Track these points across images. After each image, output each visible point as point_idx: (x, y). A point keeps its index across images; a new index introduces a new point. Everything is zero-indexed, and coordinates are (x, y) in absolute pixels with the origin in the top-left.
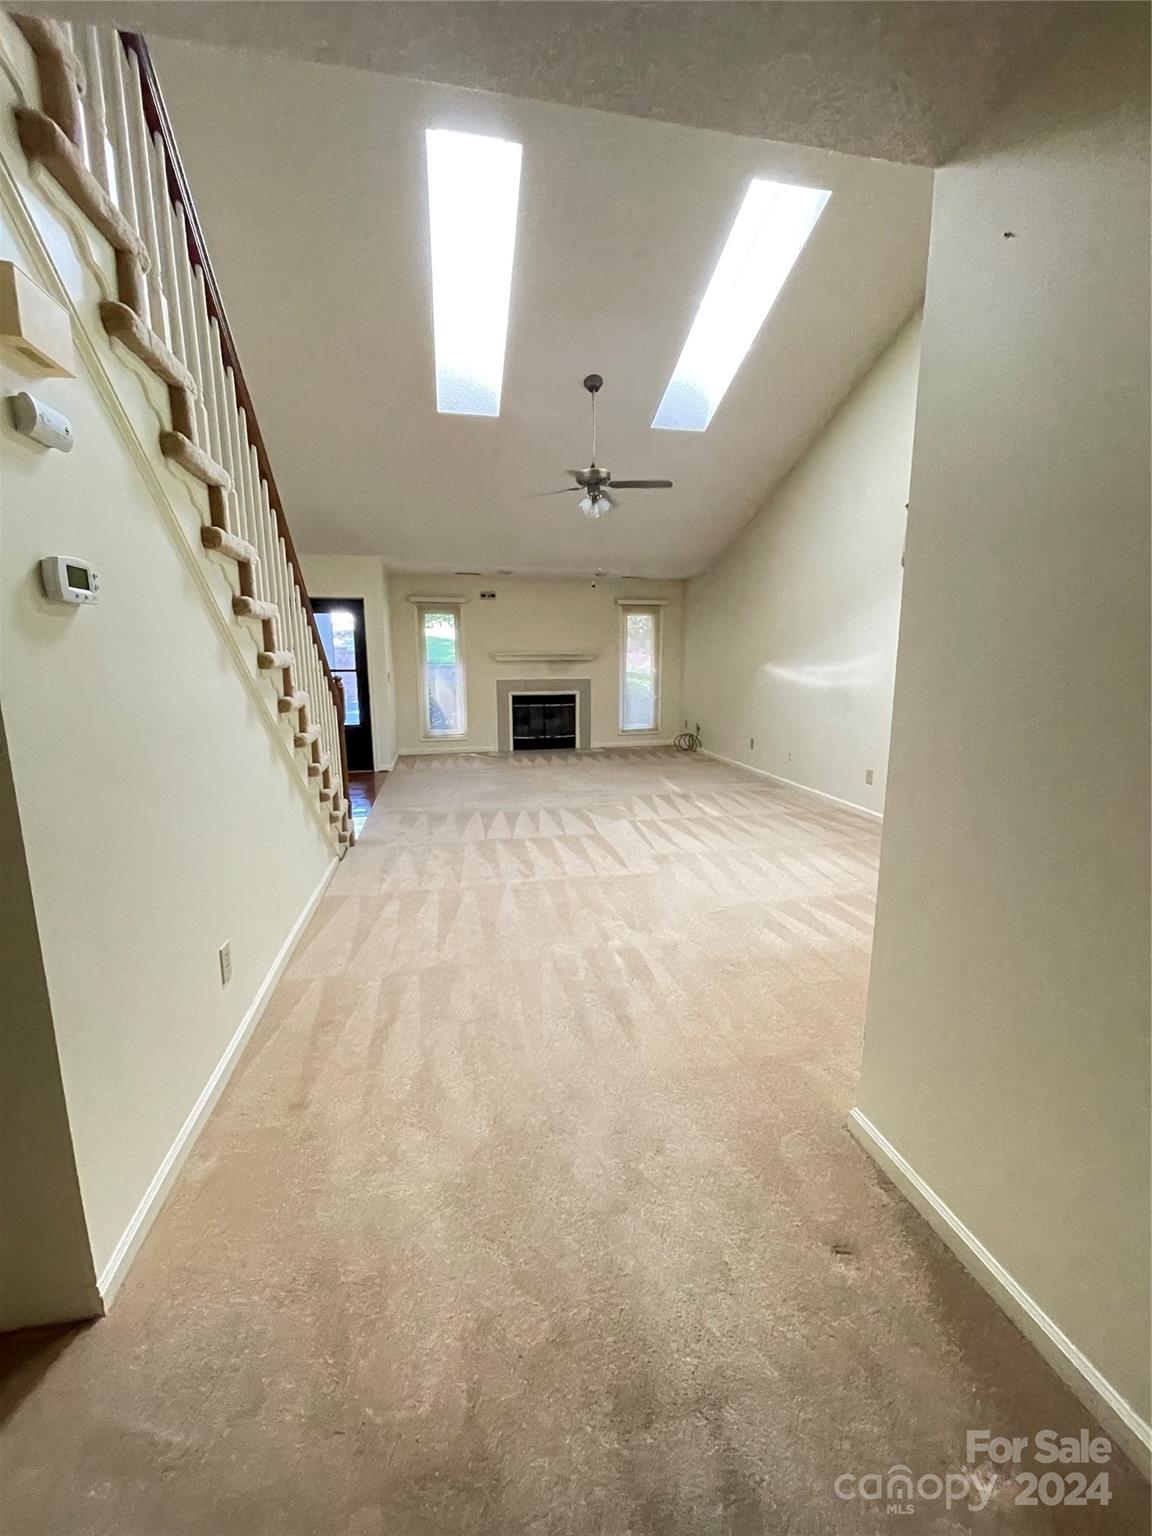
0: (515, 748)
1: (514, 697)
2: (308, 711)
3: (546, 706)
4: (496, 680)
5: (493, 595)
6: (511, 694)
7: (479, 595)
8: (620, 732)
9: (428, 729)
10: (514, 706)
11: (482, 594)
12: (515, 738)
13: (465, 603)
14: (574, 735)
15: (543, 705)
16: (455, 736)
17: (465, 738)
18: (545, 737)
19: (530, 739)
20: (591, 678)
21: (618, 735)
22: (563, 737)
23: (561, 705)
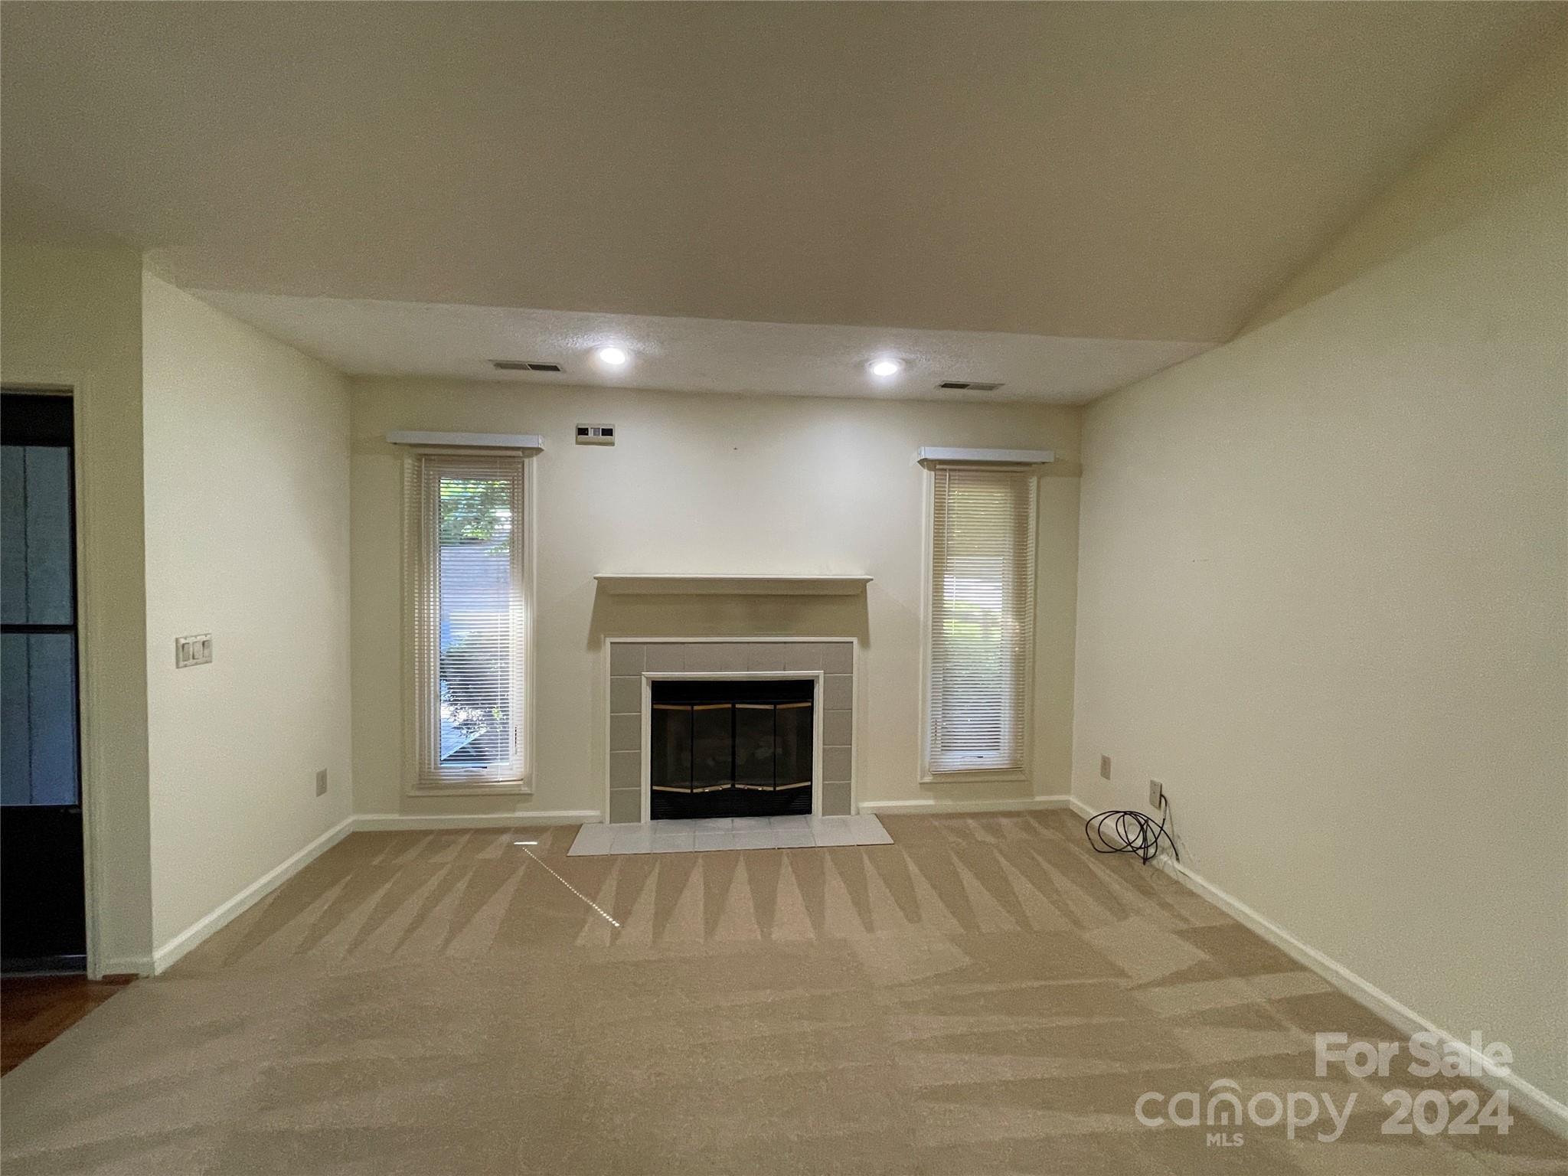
3: (737, 706)
4: (611, 643)
5: (608, 432)
6: (647, 678)
7: (574, 432)
8: (926, 778)
9: (429, 764)
10: (656, 707)
11: (579, 429)
12: (655, 788)
13: (539, 450)
14: (808, 783)
15: (730, 706)
16: (499, 782)
17: (525, 790)
18: (733, 785)
19: (695, 791)
20: (855, 640)
21: (921, 784)
22: (778, 789)
23: (775, 707)
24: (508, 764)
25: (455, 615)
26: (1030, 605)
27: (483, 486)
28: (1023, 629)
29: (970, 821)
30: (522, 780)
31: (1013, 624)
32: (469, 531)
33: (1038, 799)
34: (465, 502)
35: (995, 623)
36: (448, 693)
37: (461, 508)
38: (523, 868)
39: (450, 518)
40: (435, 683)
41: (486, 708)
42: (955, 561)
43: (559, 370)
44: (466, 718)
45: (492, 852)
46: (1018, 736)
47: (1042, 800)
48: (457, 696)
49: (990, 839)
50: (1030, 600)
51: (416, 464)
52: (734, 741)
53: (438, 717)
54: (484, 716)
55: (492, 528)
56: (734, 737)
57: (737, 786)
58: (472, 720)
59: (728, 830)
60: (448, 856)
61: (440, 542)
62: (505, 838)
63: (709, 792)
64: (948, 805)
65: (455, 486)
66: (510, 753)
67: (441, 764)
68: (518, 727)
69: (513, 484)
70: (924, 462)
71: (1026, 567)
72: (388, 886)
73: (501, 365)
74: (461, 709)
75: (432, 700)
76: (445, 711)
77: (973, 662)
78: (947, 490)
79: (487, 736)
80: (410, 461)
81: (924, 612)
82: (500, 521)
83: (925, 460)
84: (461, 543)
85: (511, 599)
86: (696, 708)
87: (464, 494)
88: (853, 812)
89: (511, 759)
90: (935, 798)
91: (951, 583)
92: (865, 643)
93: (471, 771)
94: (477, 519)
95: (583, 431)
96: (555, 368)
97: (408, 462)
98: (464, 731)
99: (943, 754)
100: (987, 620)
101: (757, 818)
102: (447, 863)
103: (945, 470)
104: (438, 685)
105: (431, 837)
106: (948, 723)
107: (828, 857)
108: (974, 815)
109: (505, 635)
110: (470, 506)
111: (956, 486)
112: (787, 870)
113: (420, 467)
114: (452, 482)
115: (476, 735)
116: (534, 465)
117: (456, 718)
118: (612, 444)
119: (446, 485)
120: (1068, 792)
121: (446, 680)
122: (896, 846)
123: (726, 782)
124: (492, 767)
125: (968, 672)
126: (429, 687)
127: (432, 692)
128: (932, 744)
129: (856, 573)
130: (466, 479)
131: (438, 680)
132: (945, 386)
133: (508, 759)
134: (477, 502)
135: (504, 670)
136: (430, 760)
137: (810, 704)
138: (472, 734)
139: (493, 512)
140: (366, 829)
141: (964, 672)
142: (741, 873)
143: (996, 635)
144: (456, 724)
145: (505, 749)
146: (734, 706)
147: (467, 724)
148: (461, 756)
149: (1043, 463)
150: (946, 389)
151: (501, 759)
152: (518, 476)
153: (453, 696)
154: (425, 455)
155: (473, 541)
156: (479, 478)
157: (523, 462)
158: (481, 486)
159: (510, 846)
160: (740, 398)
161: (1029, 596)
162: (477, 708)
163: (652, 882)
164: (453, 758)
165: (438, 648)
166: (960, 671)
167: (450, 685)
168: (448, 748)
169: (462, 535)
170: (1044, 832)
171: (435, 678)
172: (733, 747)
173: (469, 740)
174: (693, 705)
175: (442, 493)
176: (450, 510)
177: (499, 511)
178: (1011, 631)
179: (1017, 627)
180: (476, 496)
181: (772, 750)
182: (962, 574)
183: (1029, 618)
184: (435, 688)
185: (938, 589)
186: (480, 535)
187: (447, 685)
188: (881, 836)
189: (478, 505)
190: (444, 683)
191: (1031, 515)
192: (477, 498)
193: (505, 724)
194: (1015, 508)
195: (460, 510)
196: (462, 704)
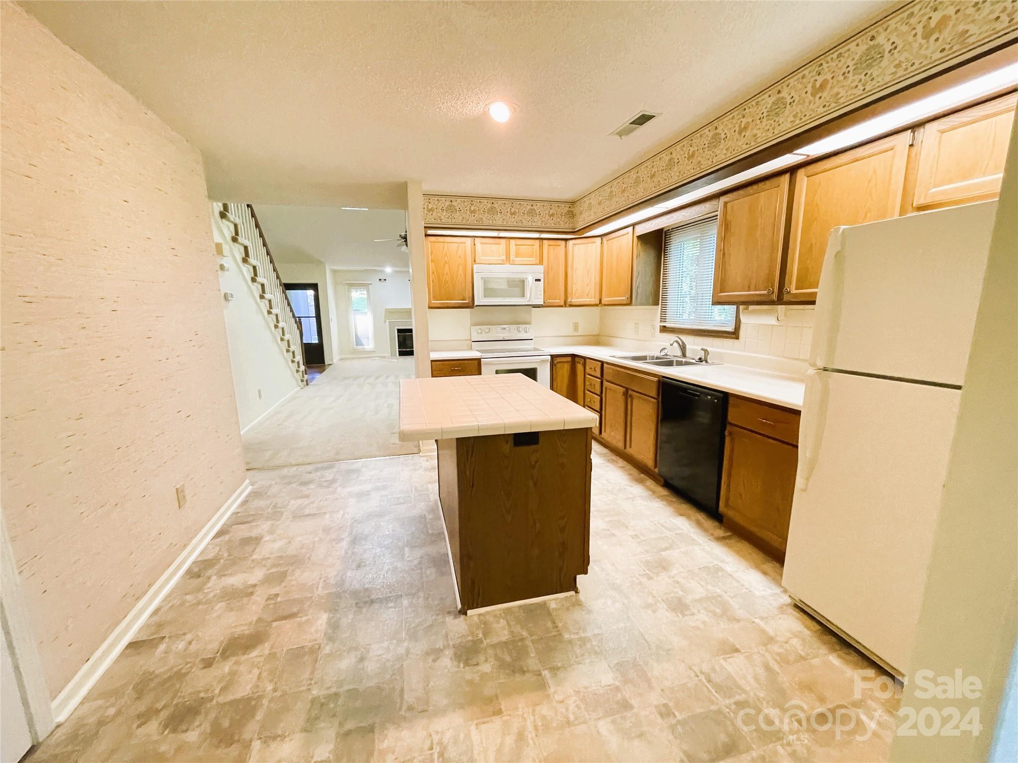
0: (399, 355)
1: (398, 330)
2: (291, 341)
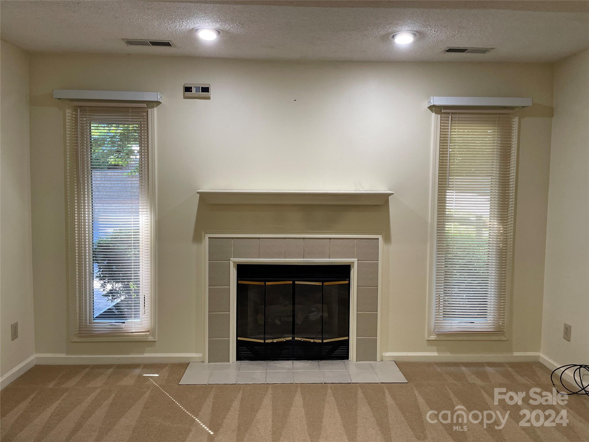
3: (296, 282)
4: (209, 238)
5: (206, 90)
6: (234, 262)
7: (182, 90)
8: (431, 337)
9: (86, 320)
10: (240, 282)
11: (185, 87)
12: (239, 338)
13: (158, 103)
14: (346, 338)
15: (291, 282)
16: (133, 332)
17: (151, 338)
18: (293, 338)
19: (267, 341)
20: (380, 237)
21: (427, 340)
22: (324, 341)
23: (323, 284)
24: (139, 320)
25: (102, 218)
26: (512, 213)
27: (122, 129)
28: (505, 229)
29: (464, 369)
30: (149, 331)
31: (498, 226)
32: (112, 160)
33: (516, 354)
34: (109, 139)
35: (485, 226)
36: (99, 271)
37: (107, 144)
38: (149, 392)
39: (98, 151)
40: (89, 264)
41: (125, 282)
42: (455, 180)
43: (171, 45)
44: (111, 289)
45: (128, 381)
46: (501, 308)
47: (518, 355)
48: (105, 274)
49: (479, 382)
50: (511, 208)
51: (74, 113)
52: (294, 307)
53: (91, 288)
54: (123, 287)
55: (129, 158)
56: (294, 304)
57: (296, 339)
58: (116, 290)
59: (289, 369)
60: (98, 383)
61: (92, 168)
62: (137, 371)
63: (277, 342)
64: (448, 356)
65: (103, 128)
66: (141, 313)
67: (94, 320)
68: (146, 295)
69: (141, 127)
70: (433, 108)
71: (509, 185)
72: (59, 401)
73: (130, 42)
74: (108, 282)
75: (88, 276)
76: (97, 284)
77: (468, 254)
78: (449, 128)
79: (126, 301)
80: (70, 111)
81: (431, 217)
82: (134, 153)
83: (434, 106)
84: (108, 168)
85: (140, 207)
86: (267, 283)
87: (108, 134)
88: (378, 359)
89: (140, 317)
90: (438, 351)
91: (451, 196)
92: (387, 239)
93: (115, 325)
94: (118, 151)
95: (188, 89)
96: (168, 44)
97: (69, 112)
98: (110, 298)
99: (444, 320)
100: (479, 222)
101: (310, 362)
102: (98, 388)
103: (449, 113)
104: (91, 265)
105: (87, 370)
106: (449, 297)
107: (360, 391)
108: (467, 365)
109: (137, 233)
110: (113, 142)
111: (457, 125)
112: (330, 399)
113: (77, 115)
114: (100, 125)
115: (118, 300)
116: (155, 113)
117: (105, 288)
118: (209, 98)
119: (95, 128)
120: (538, 351)
121: (98, 263)
122: (409, 384)
123: (288, 335)
124: (129, 322)
125: (464, 261)
126: (85, 267)
127: (88, 271)
128: (436, 312)
129: (381, 189)
130: (109, 123)
131: (91, 263)
132: (450, 50)
133: (139, 317)
134: (118, 140)
135: (137, 256)
136: (86, 317)
137: (347, 282)
138: (116, 300)
139: (130, 147)
140: (44, 363)
141: (461, 261)
142: (298, 400)
143: (486, 234)
144: (105, 293)
145: (137, 311)
146: (294, 282)
147: (112, 293)
148: (108, 314)
149: (523, 107)
150: (449, 53)
151: (134, 317)
152: (144, 121)
153: (103, 273)
154: (80, 106)
155: (115, 167)
156: (118, 123)
157: (147, 111)
158: (120, 128)
159: (140, 376)
160: (299, 64)
161: (511, 203)
162: (119, 282)
163: (236, 405)
164: (101, 316)
165: (91, 241)
166: (458, 260)
167: (100, 266)
168: (99, 309)
169: (107, 163)
170: (519, 378)
171: (89, 261)
172: (294, 311)
173: (114, 304)
174: (265, 281)
175: (92, 134)
176: (100, 145)
177: (133, 146)
178: (496, 232)
179: (502, 229)
180: (117, 136)
181: (321, 314)
182: (461, 190)
183: (511, 221)
184: (89, 268)
185: (442, 201)
186: (121, 162)
187: (98, 266)
188: (399, 377)
189: (118, 141)
190: (96, 265)
191: (513, 146)
192: (117, 137)
193: (137, 293)
194: (501, 140)
195: (106, 145)
196: (109, 279)
